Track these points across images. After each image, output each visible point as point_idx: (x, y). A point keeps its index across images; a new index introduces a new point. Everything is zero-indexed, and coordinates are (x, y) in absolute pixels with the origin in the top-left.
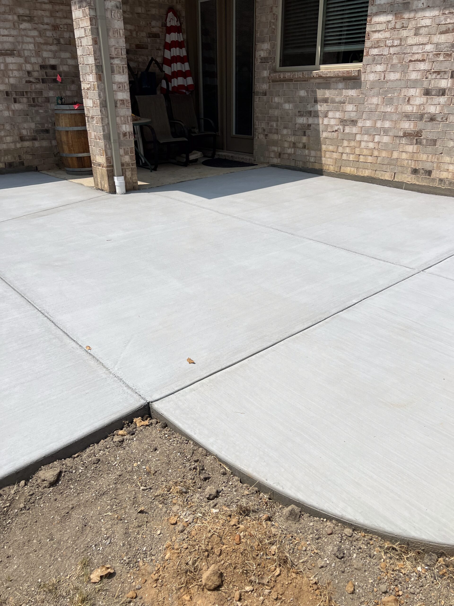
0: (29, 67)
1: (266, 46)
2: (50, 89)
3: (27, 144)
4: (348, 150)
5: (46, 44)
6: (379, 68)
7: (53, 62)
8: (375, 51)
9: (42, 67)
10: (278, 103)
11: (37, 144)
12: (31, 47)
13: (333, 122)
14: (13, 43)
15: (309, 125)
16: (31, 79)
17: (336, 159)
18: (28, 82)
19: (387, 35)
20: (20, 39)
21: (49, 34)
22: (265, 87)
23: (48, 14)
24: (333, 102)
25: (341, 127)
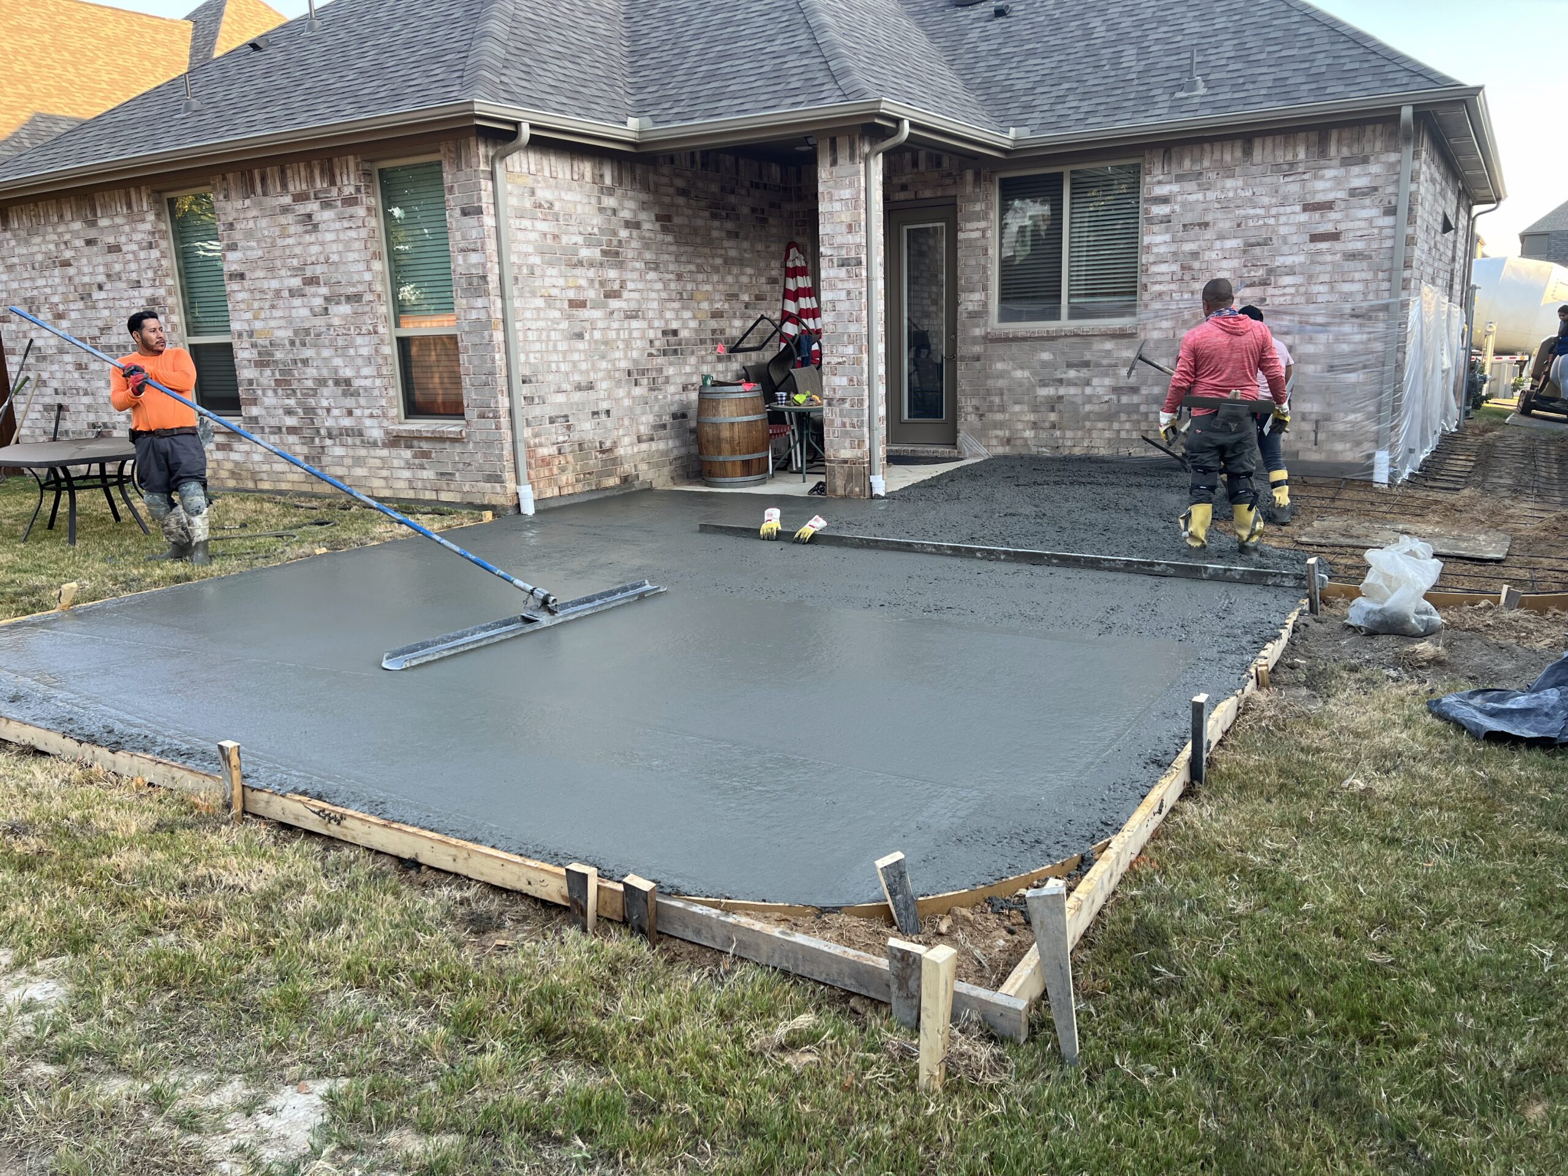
0: (651, 334)
1: (977, 296)
2: (671, 364)
3: (644, 446)
4: (1128, 426)
5: (671, 300)
6: (1165, 324)
7: (674, 325)
8: (1157, 305)
9: (665, 333)
10: (1003, 371)
11: (654, 446)
12: (655, 305)
13: (1100, 391)
14: (638, 301)
15: (1060, 398)
16: (654, 352)
17: (1110, 440)
18: (650, 355)
19: (1173, 287)
20: (645, 295)
21: (673, 286)
22: (977, 349)
23: (672, 258)
24: (1098, 365)
25: (1114, 397)
